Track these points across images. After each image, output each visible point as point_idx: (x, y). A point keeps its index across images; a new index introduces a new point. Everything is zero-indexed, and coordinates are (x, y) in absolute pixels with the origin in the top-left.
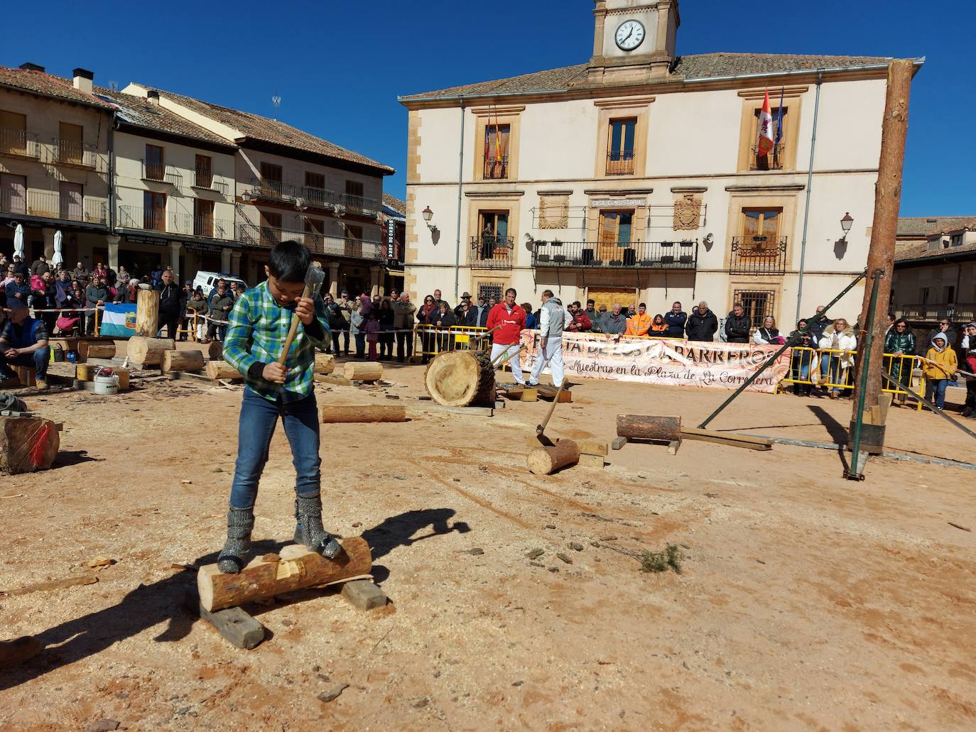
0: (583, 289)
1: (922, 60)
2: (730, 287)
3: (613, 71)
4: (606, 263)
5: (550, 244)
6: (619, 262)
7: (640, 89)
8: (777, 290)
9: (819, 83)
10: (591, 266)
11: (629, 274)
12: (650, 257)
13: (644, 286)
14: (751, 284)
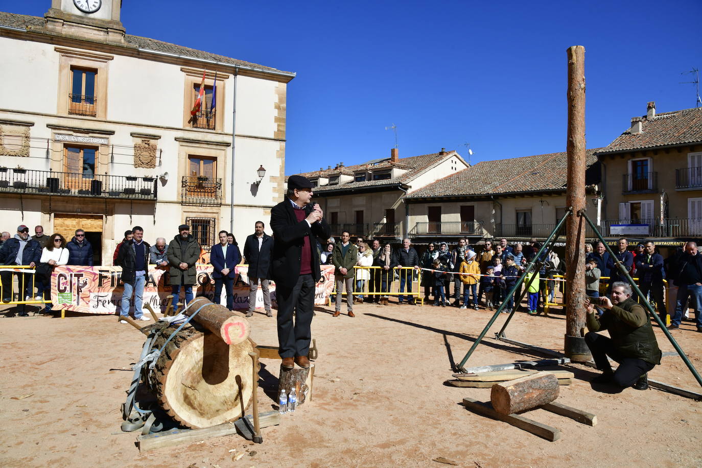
0: (48, 215)
1: (294, 74)
2: (182, 215)
3: (73, 26)
4: (74, 191)
5: (12, 171)
6: (87, 192)
7: (100, 46)
8: (216, 217)
9: (235, 75)
10: (59, 194)
11: (95, 203)
12: (117, 188)
13: (111, 213)
14: (197, 213)
